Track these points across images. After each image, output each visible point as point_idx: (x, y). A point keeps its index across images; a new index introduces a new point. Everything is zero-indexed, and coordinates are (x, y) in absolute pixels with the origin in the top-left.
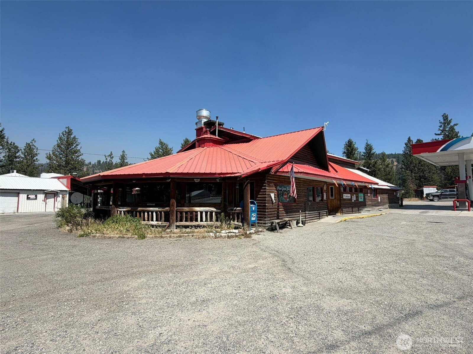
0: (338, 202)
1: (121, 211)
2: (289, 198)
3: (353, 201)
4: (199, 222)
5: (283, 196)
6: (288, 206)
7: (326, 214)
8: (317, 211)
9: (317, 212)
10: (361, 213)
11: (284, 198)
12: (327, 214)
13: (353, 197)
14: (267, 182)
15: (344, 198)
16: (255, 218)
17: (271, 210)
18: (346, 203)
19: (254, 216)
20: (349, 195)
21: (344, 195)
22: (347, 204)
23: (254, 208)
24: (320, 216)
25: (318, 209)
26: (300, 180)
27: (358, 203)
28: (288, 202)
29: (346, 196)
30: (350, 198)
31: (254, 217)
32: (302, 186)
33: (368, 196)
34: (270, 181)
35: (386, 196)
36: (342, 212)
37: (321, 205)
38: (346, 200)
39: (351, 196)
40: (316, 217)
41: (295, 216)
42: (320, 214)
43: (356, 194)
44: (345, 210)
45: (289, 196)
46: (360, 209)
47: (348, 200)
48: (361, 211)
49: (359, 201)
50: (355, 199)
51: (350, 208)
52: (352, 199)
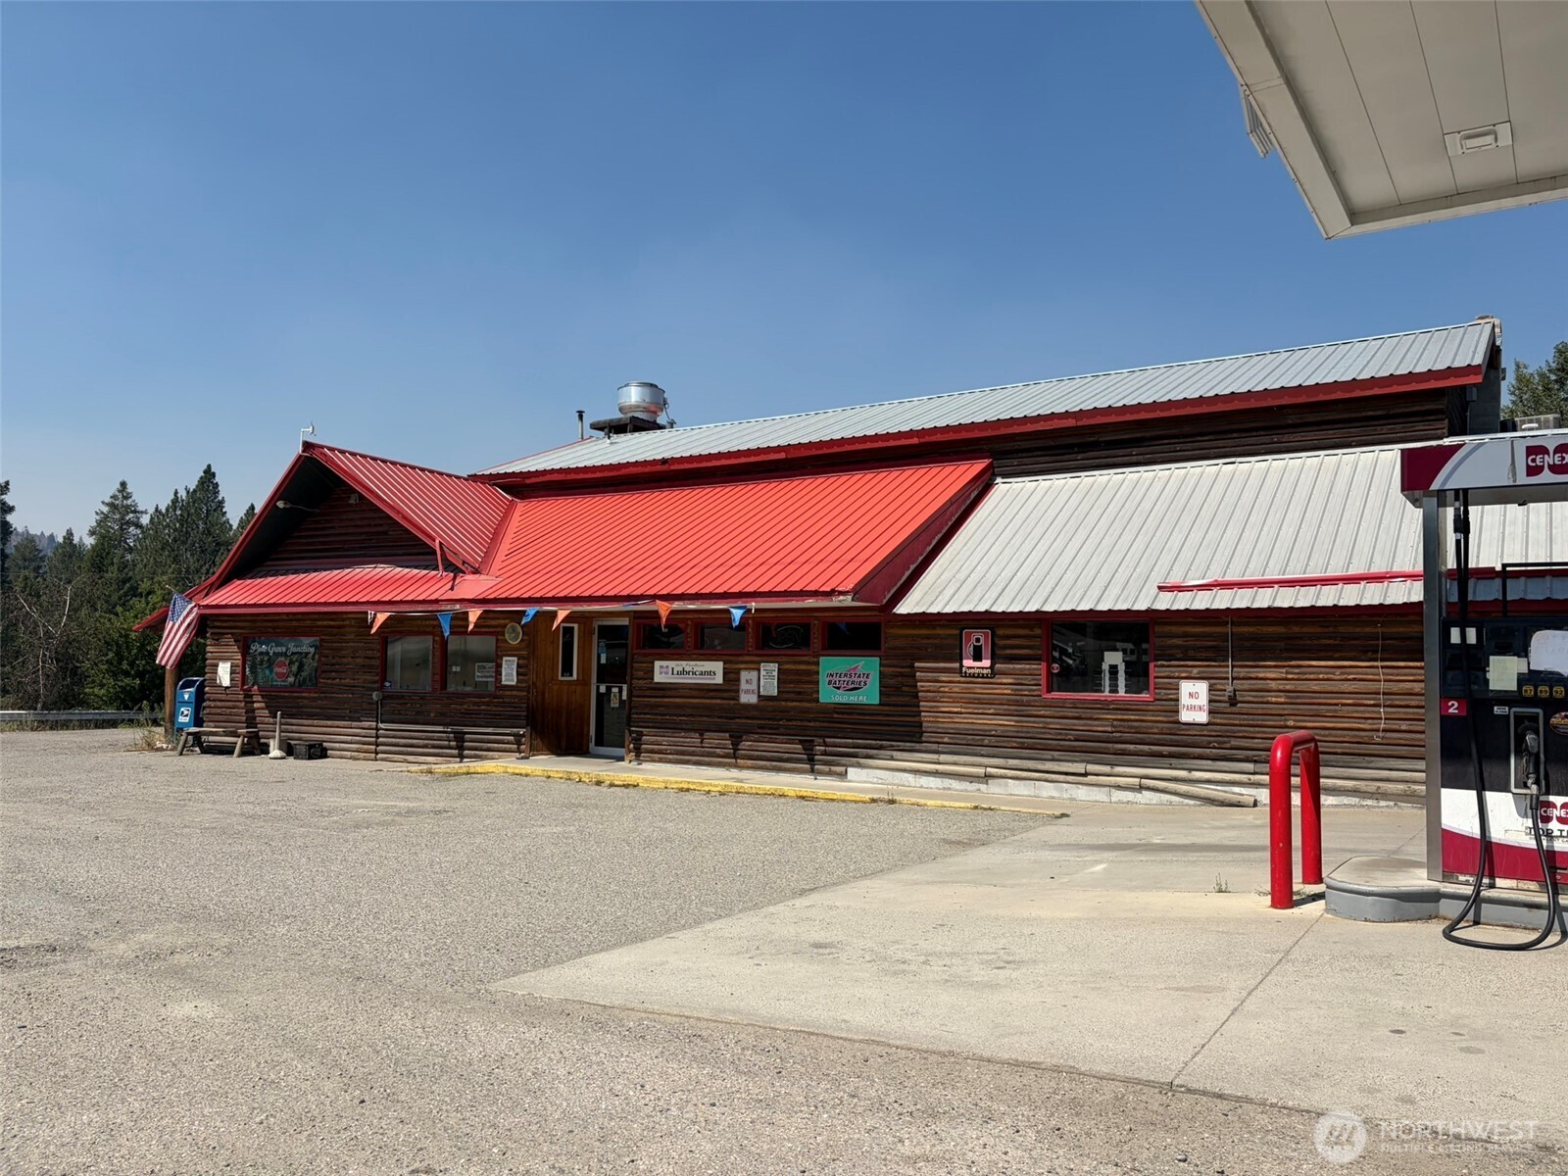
2: (296, 676)
3: (749, 699)
5: (270, 667)
6: (284, 697)
8: (446, 725)
9: (440, 728)
10: (843, 775)
12: (518, 742)
13: (744, 675)
14: (212, 633)
15: (658, 678)
17: (219, 704)
18: (677, 707)
19: (186, 713)
20: (717, 667)
21: (657, 664)
22: (689, 711)
23: (186, 697)
24: (459, 746)
25: (450, 719)
27: (807, 711)
28: (292, 686)
29: (683, 672)
30: (719, 679)
31: (187, 716)
32: (352, 636)
33: (960, 671)
34: (219, 631)
37: (475, 704)
38: (682, 692)
39: (732, 678)
40: (434, 747)
41: (312, 730)
42: (460, 738)
43: (785, 659)
44: (665, 741)
45: (295, 668)
46: (825, 753)
47: (694, 693)
48: (838, 765)
49: (817, 700)
50: (770, 687)
51: (707, 735)
52: (737, 691)
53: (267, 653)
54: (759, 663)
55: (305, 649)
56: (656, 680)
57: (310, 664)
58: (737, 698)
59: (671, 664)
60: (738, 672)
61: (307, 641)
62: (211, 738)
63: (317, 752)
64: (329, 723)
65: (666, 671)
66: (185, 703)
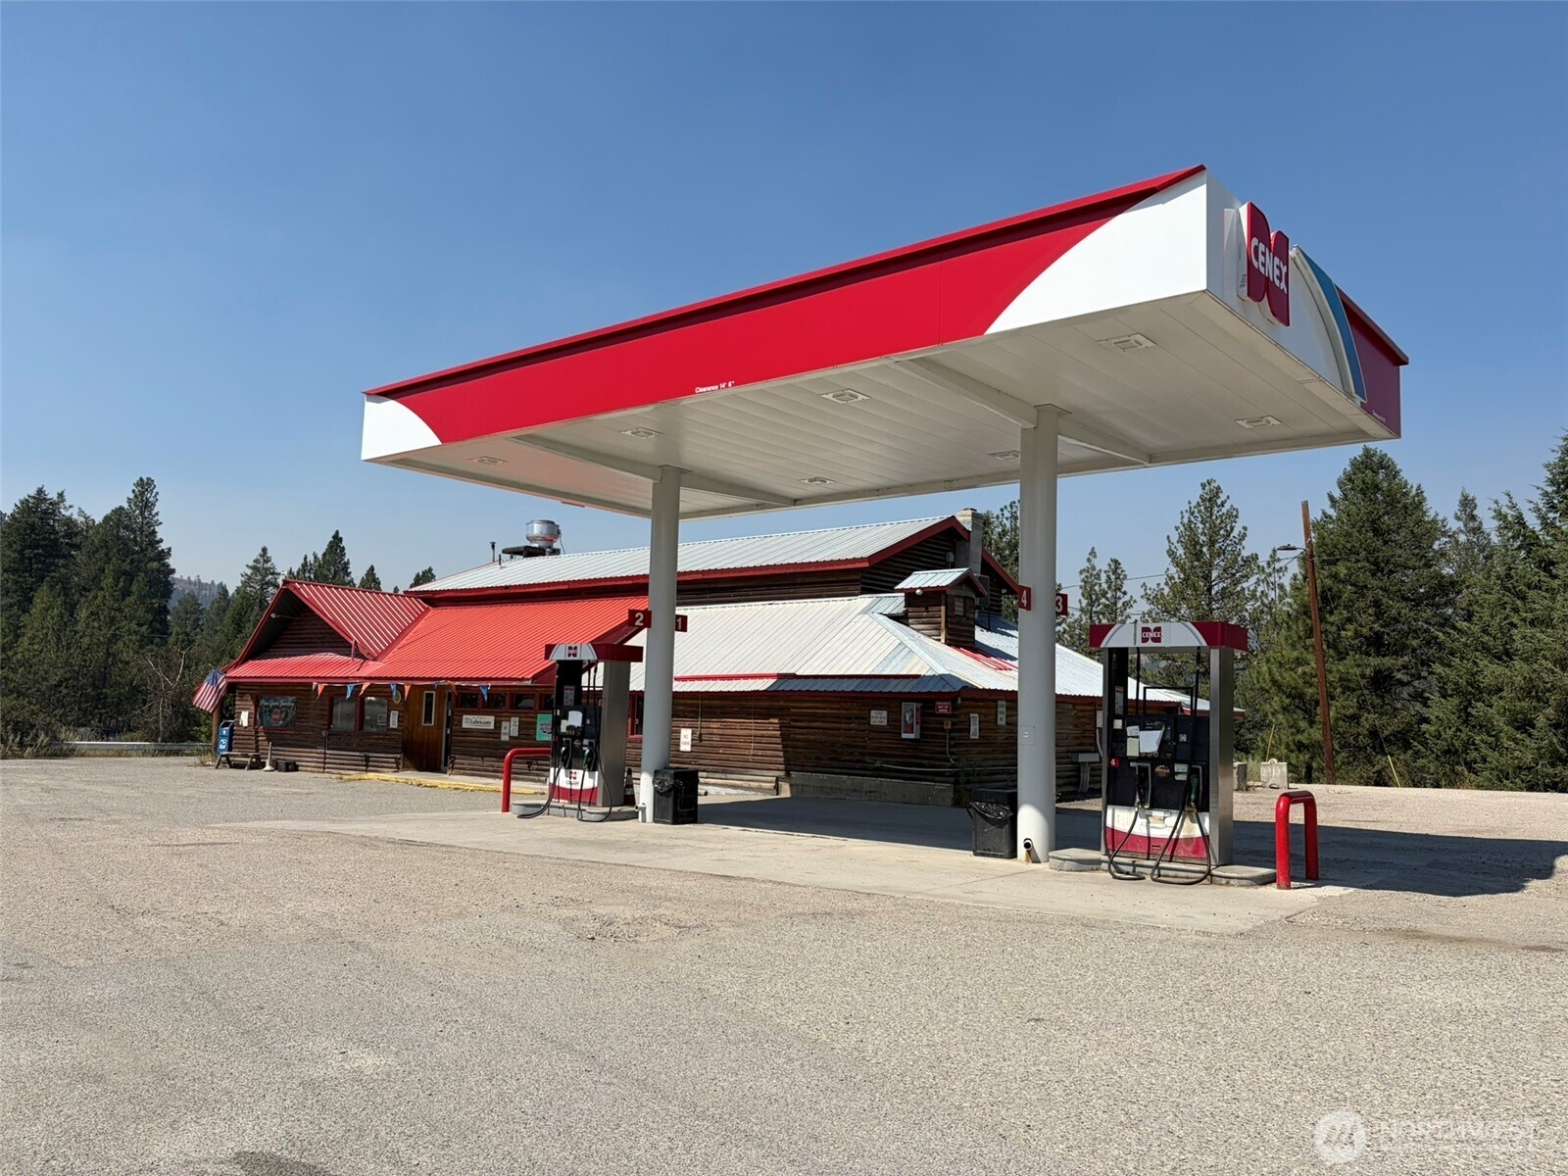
2: (283, 720)
3: (505, 738)
5: (270, 715)
7: (395, 765)
8: (361, 752)
11: (274, 719)
12: (397, 763)
13: (504, 724)
14: (239, 693)
16: (225, 746)
17: (241, 737)
18: (474, 742)
19: (224, 743)
20: (491, 719)
21: (464, 717)
22: (477, 745)
23: (224, 732)
24: (367, 766)
27: (531, 745)
28: (281, 726)
29: (477, 722)
30: (492, 727)
32: (314, 697)
34: (243, 692)
36: (453, 768)
37: (376, 739)
38: (475, 734)
39: (498, 725)
40: (354, 765)
41: (289, 754)
42: (367, 759)
43: (522, 715)
44: (467, 762)
45: (283, 715)
46: (537, 770)
47: (481, 735)
48: (542, 776)
49: (535, 739)
50: (515, 732)
51: (485, 759)
52: (500, 733)
53: (269, 706)
54: (510, 717)
55: (289, 704)
56: (464, 726)
57: (292, 713)
58: (499, 738)
59: (471, 717)
60: (500, 722)
61: (290, 698)
62: (236, 759)
63: (292, 767)
64: (300, 750)
65: (469, 721)
66: (223, 737)
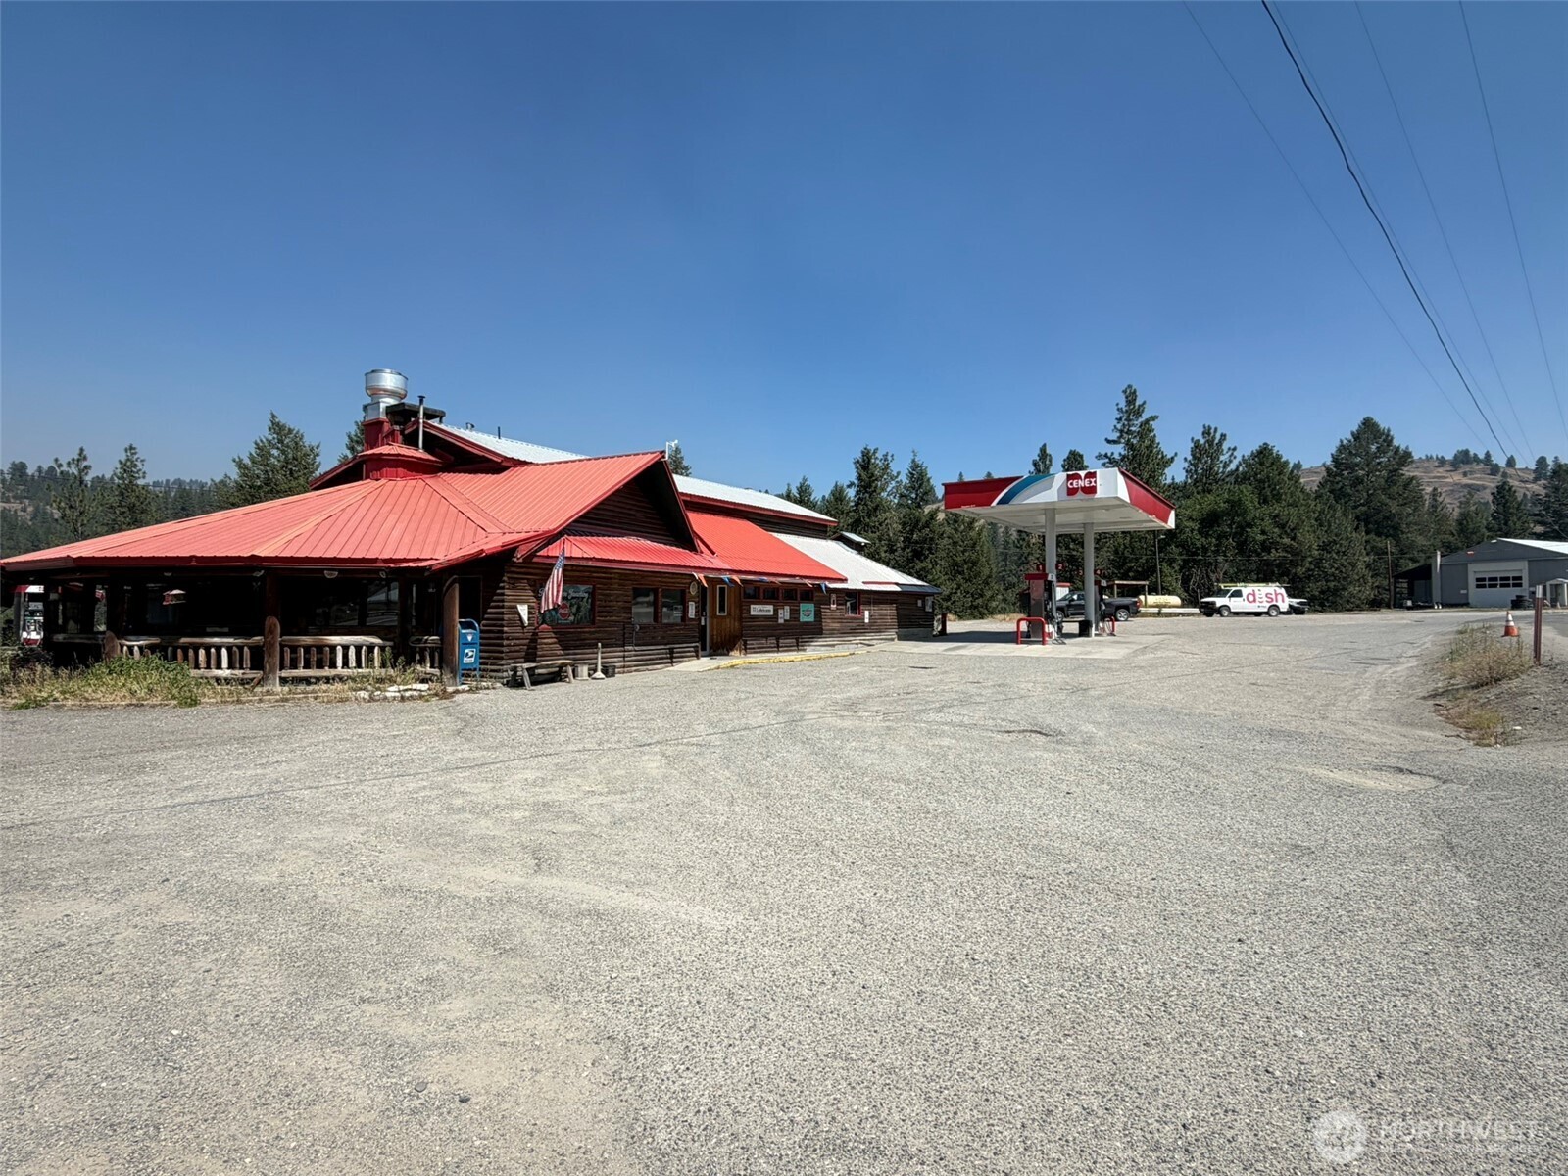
0: (736, 624)
1: (133, 646)
2: (575, 615)
3: (781, 621)
4: (340, 669)
6: (572, 633)
7: (694, 654)
8: (666, 644)
9: (663, 647)
10: (804, 650)
11: (561, 614)
12: (696, 651)
13: (780, 611)
14: (508, 578)
15: (752, 613)
16: (473, 659)
17: (518, 642)
18: (759, 626)
19: (471, 654)
20: (771, 607)
21: (752, 606)
22: (762, 628)
23: (470, 638)
24: (672, 657)
25: (666, 641)
26: (611, 574)
27: (796, 625)
28: (573, 623)
29: (761, 610)
30: (772, 613)
31: (472, 656)
32: (616, 586)
33: (829, 608)
34: (516, 576)
35: (889, 610)
36: (746, 650)
37: (678, 630)
38: (760, 620)
39: (776, 611)
42: (672, 651)
43: (790, 604)
44: (755, 643)
45: (574, 609)
46: (801, 642)
47: (763, 620)
48: (804, 646)
49: (800, 621)
50: (787, 616)
51: (770, 638)
52: (779, 618)
54: (784, 605)
55: (581, 594)
57: (586, 605)
58: (778, 621)
59: (758, 606)
60: (778, 610)
61: (583, 588)
65: (756, 610)
66: (469, 645)
